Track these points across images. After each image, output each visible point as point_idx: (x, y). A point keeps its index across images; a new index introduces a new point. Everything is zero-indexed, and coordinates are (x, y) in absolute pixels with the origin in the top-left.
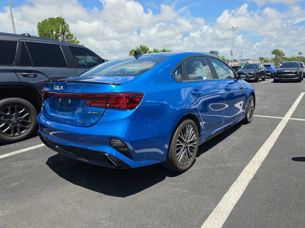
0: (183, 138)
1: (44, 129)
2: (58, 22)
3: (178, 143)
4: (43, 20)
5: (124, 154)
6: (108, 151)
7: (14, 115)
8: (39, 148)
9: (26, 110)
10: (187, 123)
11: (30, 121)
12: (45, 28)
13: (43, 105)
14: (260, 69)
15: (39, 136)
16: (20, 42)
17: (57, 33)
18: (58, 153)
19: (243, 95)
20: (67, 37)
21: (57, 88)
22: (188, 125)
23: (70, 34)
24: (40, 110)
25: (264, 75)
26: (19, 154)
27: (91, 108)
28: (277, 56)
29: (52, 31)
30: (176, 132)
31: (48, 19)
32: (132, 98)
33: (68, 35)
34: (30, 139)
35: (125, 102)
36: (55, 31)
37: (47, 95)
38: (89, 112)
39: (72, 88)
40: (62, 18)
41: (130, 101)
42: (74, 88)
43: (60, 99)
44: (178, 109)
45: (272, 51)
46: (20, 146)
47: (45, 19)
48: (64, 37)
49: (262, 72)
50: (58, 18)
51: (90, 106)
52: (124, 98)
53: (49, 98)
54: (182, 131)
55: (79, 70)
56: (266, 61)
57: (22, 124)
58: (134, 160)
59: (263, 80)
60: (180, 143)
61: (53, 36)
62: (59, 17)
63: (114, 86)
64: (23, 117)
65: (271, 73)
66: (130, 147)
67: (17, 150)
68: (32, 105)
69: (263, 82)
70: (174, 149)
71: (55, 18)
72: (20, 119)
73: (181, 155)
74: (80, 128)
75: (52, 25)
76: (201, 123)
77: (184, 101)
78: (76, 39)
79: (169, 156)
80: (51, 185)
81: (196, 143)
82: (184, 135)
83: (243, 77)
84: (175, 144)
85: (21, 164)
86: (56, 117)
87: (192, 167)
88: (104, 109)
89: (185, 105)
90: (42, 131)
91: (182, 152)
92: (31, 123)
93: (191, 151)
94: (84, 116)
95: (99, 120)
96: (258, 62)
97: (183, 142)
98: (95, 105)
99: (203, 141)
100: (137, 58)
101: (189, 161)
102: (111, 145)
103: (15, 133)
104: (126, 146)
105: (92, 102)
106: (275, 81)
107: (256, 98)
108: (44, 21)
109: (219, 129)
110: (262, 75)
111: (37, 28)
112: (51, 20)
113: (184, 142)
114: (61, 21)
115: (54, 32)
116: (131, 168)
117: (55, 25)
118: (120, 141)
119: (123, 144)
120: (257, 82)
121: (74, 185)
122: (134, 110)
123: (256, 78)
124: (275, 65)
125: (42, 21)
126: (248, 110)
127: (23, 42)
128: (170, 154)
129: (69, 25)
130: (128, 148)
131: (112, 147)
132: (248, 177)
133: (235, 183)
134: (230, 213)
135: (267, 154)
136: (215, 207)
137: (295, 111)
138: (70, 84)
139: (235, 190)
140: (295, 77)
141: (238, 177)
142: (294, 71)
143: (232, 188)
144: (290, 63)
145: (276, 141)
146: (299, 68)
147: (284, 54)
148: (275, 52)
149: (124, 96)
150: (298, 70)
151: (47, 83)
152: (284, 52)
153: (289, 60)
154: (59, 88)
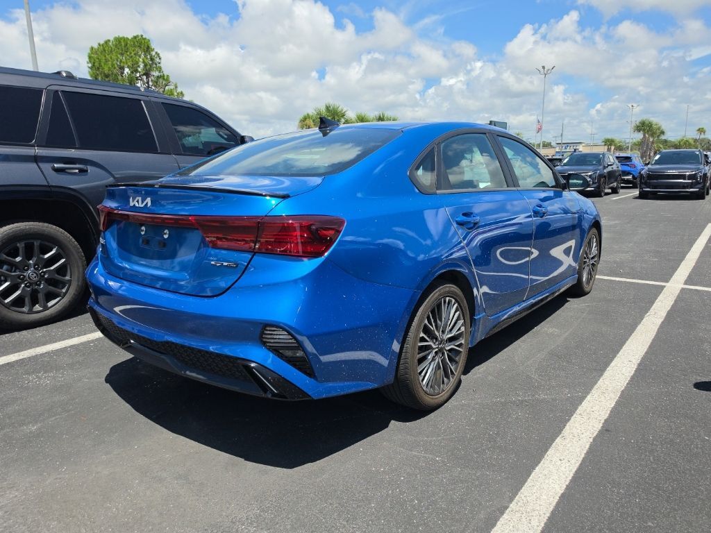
0: (433, 328)
1: (102, 299)
2: (135, 46)
3: (423, 340)
4: (102, 42)
5: (295, 366)
6: (257, 356)
7: (31, 262)
8: (89, 342)
9: (61, 251)
10: (445, 293)
11: (68, 278)
12: (107, 61)
13: (102, 241)
14: (609, 165)
15: (88, 315)
16: (48, 92)
17: (132, 72)
18: (132, 356)
19: (573, 227)
20: (157, 83)
21: (136, 202)
22: (447, 299)
23: (164, 76)
24: (95, 252)
25: (616, 180)
26: (42, 355)
27: (217, 251)
28: (647, 135)
29: (122, 68)
30: (419, 313)
31: (112, 39)
32: (317, 230)
33: (158, 77)
34: (68, 321)
35: (299, 241)
36: (128, 67)
37: (111, 218)
38: (213, 263)
39: (172, 203)
40: (145, 39)
41: (312, 237)
42: (175, 202)
43: (143, 228)
44: (421, 257)
45: (634, 124)
46: (43, 336)
47: (107, 39)
48: (148, 83)
49: (611, 174)
50: (135, 37)
51: (215, 246)
52: (298, 229)
53: (116, 226)
54: (433, 312)
55: (186, 161)
56: (620, 148)
57: (49, 285)
58: (316, 379)
59: (615, 191)
60: (427, 341)
61: (124, 80)
62: (138, 36)
63: (274, 201)
64: (52, 268)
65: (633, 177)
66: (309, 347)
67: (38, 346)
68: (73, 240)
69: (614, 198)
70: (413, 356)
71: (130, 38)
72: (45, 273)
73: (428, 371)
74: (191, 299)
75: (122, 54)
76: (475, 291)
77: (436, 238)
78: (176, 87)
79: (401, 372)
80: (116, 432)
81: (463, 342)
82: (435, 321)
83: (575, 185)
84: (415, 343)
85: (46, 380)
86: (131, 270)
87: (453, 398)
88: (250, 256)
89: (438, 250)
90: (98, 303)
91: (430, 363)
92: (70, 282)
93: (451, 359)
94: (201, 271)
95: (236, 281)
96: (601, 150)
97: (434, 337)
98: (226, 244)
99: (480, 336)
100: (325, 134)
101: (447, 384)
102: (264, 343)
103: (34, 305)
104: (300, 346)
105: (218, 238)
106: (643, 196)
107: (604, 235)
108: (102, 45)
109: (517, 309)
110: (613, 180)
111: (87, 60)
112: (120, 42)
113: (436, 339)
114: (142, 44)
115: (127, 70)
116: (310, 398)
117: (128, 53)
118: (286, 333)
119: (293, 341)
120: (601, 196)
121: (171, 435)
122: (318, 261)
123: (599, 187)
124: (642, 157)
125: (99, 44)
126: (585, 262)
127: (57, 91)
128: (401, 367)
129: (160, 55)
130: (304, 350)
131: (266, 346)
132: (590, 428)
133: (558, 440)
134: (548, 515)
135: (633, 372)
136: (511, 500)
137: (695, 268)
138: (167, 193)
139: (561, 460)
140: (691, 186)
141: (565, 425)
142: (688, 173)
143: (550, 452)
144: (679, 154)
145: (654, 340)
146: (702, 166)
147: (663, 133)
148: (644, 126)
149: (297, 225)
150: (698, 169)
151: (113, 190)
152: (663, 128)
153: (676, 146)
154: (143, 202)
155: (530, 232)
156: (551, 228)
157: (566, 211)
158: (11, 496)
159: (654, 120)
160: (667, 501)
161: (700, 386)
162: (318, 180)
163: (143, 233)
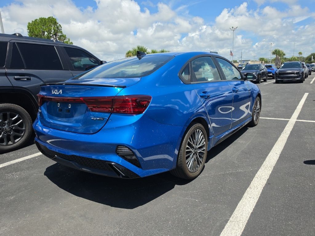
0: (192, 143)
1: (41, 137)
2: (49, 22)
3: (188, 148)
4: (34, 20)
5: (132, 163)
6: (115, 159)
7: (6, 122)
8: (35, 157)
9: (20, 116)
10: (196, 127)
11: (24, 128)
12: (36, 29)
13: (39, 111)
14: (262, 69)
15: (35, 145)
16: (10, 43)
17: (49, 34)
18: (56, 162)
19: (249, 97)
20: (60, 38)
21: (55, 92)
22: (198, 130)
23: (63, 35)
24: (36, 116)
25: (265, 76)
26: (14, 164)
27: (94, 113)
28: (278, 56)
29: (44, 32)
30: (186, 137)
31: (38, 19)
32: (139, 102)
33: (61, 36)
34: (25, 148)
35: (131, 107)
36: (47, 32)
37: (44, 100)
38: (92, 118)
39: (71, 92)
40: (54, 18)
41: (137, 105)
42: (73, 92)
43: (59, 104)
44: (185, 112)
45: (272, 51)
46: (14, 156)
47: (36, 19)
48: (56, 38)
49: (263, 73)
50: (49, 18)
51: (93, 111)
52: (131, 102)
53: (46, 103)
54: (192, 136)
55: (76, 73)
56: (266, 62)
57: (16, 132)
58: (142, 169)
59: (265, 81)
60: (189, 149)
61: (45, 38)
62: (50, 17)
63: (119, 89)
64: (16, 124)
65: (273, 74)
66: (138, 154)
67: (11, 160)
68: (26, 111)
69: (265, 83)
70: (184, 156)
71: (47, 18)
72: (13, 127)
73: (191, 162)
74: (83, 135)
75: (43, 26)
76: (209, 125)
77: (191, 104)
78: (69, 40)
79: (179, 163)
80: (51, 197)
81: (205, 148)
82: (193, 140)
83: (250, 78)
84: (184, 150)
85: (16, 176)
86: (54, 123)
87: (201, 173)
88: (109, 115)
89: (192, 109)
90: (39, 139)
91: (191, 159)
92: (25, 130)
93: (200, 156)
94: (87, 122)
95: (103, 127)
96: (258, 63)
97: (192, 147)
98: (97, 110)
99: (212, 146)
100: (140, 59)
101: (199, 167)
102: (118, 154)
103: (8, 141)
104: (134, 154)
105: (94, 107)
106: (277, 82)
107: (262, 100)
108: (34, 21)
109: (227, 133)
110: (264, 76)
111: (27, 28)
112: (42, 20)
113: (194, 148)
114: (52, 21)
115: (46, 33)
116: (139, 177)
117: (46, 25)
118: (127, 149)
119: (131, 152)
120: (259, 83)
121: (76, 197)
122: (140, 116)
123: (258, 79)
124: (276, 65)
125: (32, 21)
126: (255, 112)
127: (14, 43)
128: (179, 161)
129: (61, 26)
130: (136, 156)
131: (119, 155)
132: (262, 183)
133: (248, 189)
134: (246, 222)
135: (278, 158)
136: (230, 216)
137: (301, 112)
138: (69, 87)
139: (250, 198)
140: (297, 77)
141: (251, 183)
142: (295, 72)
143: (245, 194)
144: (292, 64)
145: (286, 144)
146: (301, 69)
147: (284, 55)
148: (276, 52)
149: (130, 100)
150: (300, 70)
151: (44, 87)
152: (284, 52)
153: (290, 60)
154: (58, 92)
155: (231, 99)
156: (239, 98)
157: (245, 90)
158: (4, 230)
159: (280, 49)
160: (296, 212)
161: (307, 162)
162: (139, 79)
163: (59, 106)
